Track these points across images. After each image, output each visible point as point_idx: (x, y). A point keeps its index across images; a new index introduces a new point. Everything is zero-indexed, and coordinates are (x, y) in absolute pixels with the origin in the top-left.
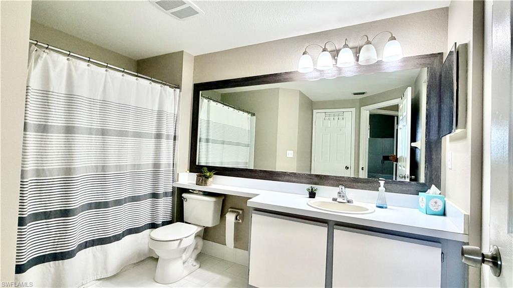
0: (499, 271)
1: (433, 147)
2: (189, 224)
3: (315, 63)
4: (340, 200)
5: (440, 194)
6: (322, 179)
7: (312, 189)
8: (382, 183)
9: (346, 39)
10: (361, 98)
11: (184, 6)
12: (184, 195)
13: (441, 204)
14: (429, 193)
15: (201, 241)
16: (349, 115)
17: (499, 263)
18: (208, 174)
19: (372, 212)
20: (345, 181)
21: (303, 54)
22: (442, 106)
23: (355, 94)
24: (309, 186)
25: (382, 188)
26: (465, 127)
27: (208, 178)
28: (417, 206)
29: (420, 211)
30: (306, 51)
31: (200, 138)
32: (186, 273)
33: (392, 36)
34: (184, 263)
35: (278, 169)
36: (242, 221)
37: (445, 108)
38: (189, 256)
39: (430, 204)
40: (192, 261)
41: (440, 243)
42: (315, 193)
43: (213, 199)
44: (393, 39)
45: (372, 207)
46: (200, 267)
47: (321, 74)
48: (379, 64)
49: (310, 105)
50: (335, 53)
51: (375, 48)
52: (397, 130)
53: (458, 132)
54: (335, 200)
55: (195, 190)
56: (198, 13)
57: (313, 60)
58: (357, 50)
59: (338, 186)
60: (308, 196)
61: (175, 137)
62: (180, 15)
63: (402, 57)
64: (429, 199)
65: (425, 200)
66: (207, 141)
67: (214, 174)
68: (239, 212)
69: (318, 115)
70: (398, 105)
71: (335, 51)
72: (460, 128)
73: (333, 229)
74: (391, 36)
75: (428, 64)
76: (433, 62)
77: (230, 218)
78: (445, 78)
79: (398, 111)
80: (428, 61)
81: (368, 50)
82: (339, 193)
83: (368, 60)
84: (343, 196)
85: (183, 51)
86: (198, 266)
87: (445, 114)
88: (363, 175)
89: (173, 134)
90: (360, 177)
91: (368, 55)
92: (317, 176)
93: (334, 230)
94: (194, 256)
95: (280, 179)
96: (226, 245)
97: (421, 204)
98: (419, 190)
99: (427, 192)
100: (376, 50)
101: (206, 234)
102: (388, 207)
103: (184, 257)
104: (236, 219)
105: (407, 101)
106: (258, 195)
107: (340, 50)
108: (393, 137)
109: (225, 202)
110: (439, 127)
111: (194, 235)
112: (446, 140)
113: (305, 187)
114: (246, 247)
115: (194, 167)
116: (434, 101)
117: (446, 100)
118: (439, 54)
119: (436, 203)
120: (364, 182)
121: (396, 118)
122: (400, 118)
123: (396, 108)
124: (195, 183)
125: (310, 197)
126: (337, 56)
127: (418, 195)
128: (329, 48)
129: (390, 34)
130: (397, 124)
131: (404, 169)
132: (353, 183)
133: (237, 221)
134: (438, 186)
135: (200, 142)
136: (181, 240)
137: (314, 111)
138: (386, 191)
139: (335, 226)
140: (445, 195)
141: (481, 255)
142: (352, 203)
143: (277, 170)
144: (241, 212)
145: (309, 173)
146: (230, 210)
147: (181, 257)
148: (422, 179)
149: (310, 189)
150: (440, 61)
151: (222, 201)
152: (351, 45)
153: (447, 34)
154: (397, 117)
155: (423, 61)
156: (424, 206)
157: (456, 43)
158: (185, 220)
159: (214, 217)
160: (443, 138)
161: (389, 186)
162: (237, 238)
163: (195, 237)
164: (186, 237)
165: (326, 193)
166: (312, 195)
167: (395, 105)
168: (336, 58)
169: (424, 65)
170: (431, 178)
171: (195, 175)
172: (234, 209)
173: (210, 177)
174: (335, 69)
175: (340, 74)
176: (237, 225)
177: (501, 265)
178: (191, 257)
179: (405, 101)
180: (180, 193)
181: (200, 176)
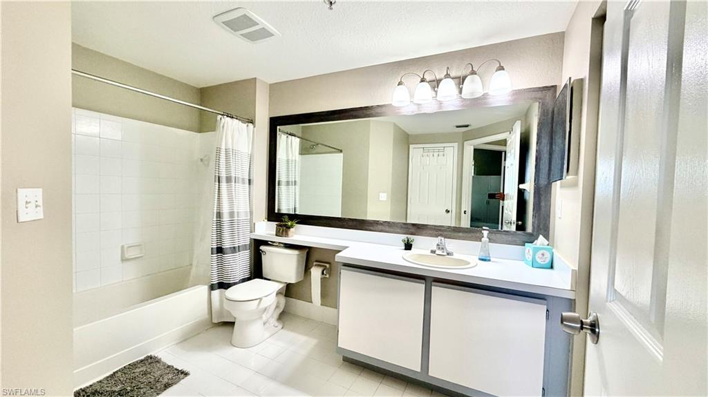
0: (596, 339)
1: (543, 192)
2: (269, 280)
3: (412, 96)
4: (438, 252)
5: (548, 245)
6: (418, 229)
7: (408, 241)
8: (485, 233)
9: (448, 68)
10: (465, 131)
11: (257, 26)
12: (262, 248)
13: (548, 255)
14: (536, 244)
15: (283, 300)
16: (451, 150)
17: (597, 330)
18: (289, 224)
19: (473, 267)
20: (445, 231)
21: (398, 85)
22: (554, 147)
23: (457, 127)
24: (404, 237)
25: (485, 239)
26: (577, 173)
27: (290, 228)
28: (523, 258)
29: (526, 263)
30: (401, 81)
31: (279, 182)
32: (267, 334)
33: (500, 66)
34: (264, 324)
35: (370, 217)
36: (330, 276)
37: (557, 149)
38: (271, 316)
39: (537, 257)
40: (273, 321)
41: (545, 300)
42: (411, 245)
43: (296, 252)
44: (500, 70)
45: (474, 260)
46: (282, 328)
47: (419, 108)
48: (485, 96)
49: (406, 140)
50: (436, 83)
51: (481, 78)
52: (505, 167)
53: (568, 178)
54: (433, 252)
55: (274, 242)
56: (273, 35)
57: (410, 92)
58: (461, 80)
59: (437, 236)
60: (404, 248)
61: (249, 180)
62: (251, 37)
63: (511, 90)
64: (536, 250)
65: (531, 253)
66: (288, 183)
67: (297, 223)
68: (326, 266)
69: (415, 152)
70: (506, 140)
71: (434, 81)
72: (572, 175)
73: (431, 286)
74: (498, 65)
75: (540, 99)
76: (546, 96)
77: (316, 273)
78: (559, 114)
79: (506, 145)
80: (539, 95)
81: (473, 81)
82: (438, 245)
83: (472, 94)
84: (443, 249)
85: (256, 78)
86: (280, 326)
87: (556, 156)
88: (466, 222)
89: (247, 178)
90: (462, 226)
91: (473, 87)
92: (414, 225)
93: (433, 287)
94: (276, 315)
95: (372, 228)
96: (311, 302)
97: (527, 256)
98: (525, 240)
99: (534, 243)
100: (482, 81)
101: (289, 291)
102: (492, 259)
103: (265, 317)
104: (323, 273)
105: (515, 137)
106: (347, 247)
107: (440, 80)
108: (500, 175)
109: (309, 255)
110: (550, 169)
111: (275, 293)
112: (557, 187)
113: (400, 238)
114: (336, 305)
115: (273, 215)
116: (545, 141)
117: (558, 140)
118: (553, 86)
119: (543, 255)
120: (467, 232)
121: (503, 153)
122: (508, 155)
123: (504, 142)
124: (275, 233)
125: (406, 249)
126: (438, 87)
127: (524, 245)
128: (428, 77)
129: (498, 63)
130: (505, 160)
131: (510, 213)
132: (454, 232)
133: (324, 276)
134: (547, 237)
135: (279, 185)
136: (261, 299)
137: (411, 146)
138: (490, 242)
139: (433, 283)
140: (553, 246)
141: (580, 322)
142: (453, 255)
143: (368, 219)
144: (328, 266)
145: (404, 222)
146: (315, 263)
147: (261, 318)
148: (529, 229)
149: (406, 240)
150: (553, 94)
151: (306, 253)
152: (453, 74)
153: (562, 64)
154: (505, 152)
155: (534, 95)
156: (531, 258)
157: (570, 78)
158: (264, 276)
159: (298, 273)
160: (553, 184)
161: (493, 236)
162: (324, 295)
163: (277, 294)
164: (266, 296)
165: (424, 244)
166: (408, 246)
167: (502, 140)
168: (436, 89)
169: (536, 99)
170: (539, 226)
171: (274, 224)
172: (320, 263)
173: (292, 226)
174: (434, 102)
175: (440, 109)
176: (323, 280)
177: (599, 332)
178: (272, 316)
179: (513, 137)
180: (258, 246)
181: (280, 226)
